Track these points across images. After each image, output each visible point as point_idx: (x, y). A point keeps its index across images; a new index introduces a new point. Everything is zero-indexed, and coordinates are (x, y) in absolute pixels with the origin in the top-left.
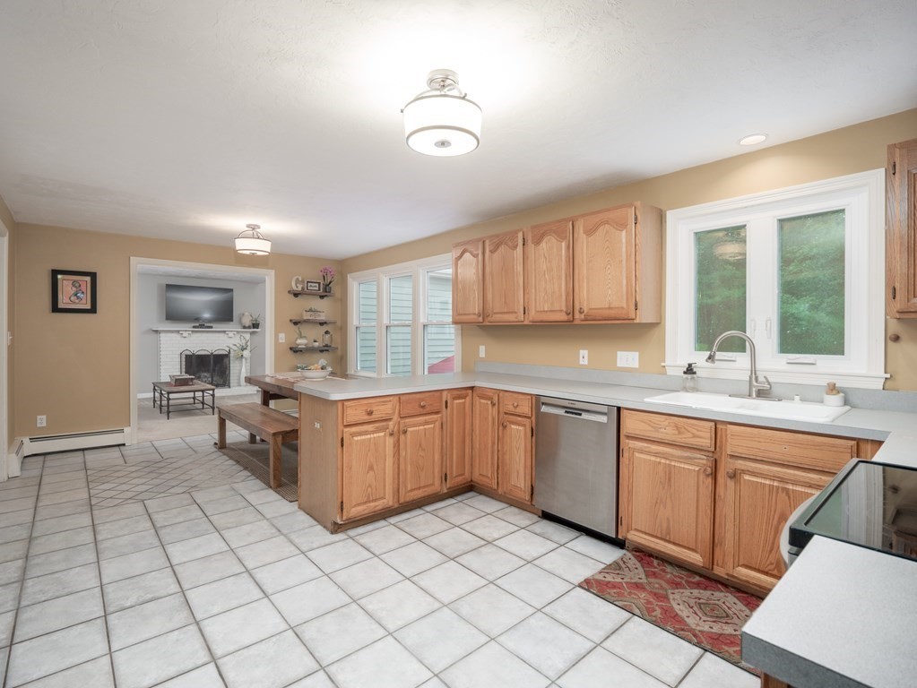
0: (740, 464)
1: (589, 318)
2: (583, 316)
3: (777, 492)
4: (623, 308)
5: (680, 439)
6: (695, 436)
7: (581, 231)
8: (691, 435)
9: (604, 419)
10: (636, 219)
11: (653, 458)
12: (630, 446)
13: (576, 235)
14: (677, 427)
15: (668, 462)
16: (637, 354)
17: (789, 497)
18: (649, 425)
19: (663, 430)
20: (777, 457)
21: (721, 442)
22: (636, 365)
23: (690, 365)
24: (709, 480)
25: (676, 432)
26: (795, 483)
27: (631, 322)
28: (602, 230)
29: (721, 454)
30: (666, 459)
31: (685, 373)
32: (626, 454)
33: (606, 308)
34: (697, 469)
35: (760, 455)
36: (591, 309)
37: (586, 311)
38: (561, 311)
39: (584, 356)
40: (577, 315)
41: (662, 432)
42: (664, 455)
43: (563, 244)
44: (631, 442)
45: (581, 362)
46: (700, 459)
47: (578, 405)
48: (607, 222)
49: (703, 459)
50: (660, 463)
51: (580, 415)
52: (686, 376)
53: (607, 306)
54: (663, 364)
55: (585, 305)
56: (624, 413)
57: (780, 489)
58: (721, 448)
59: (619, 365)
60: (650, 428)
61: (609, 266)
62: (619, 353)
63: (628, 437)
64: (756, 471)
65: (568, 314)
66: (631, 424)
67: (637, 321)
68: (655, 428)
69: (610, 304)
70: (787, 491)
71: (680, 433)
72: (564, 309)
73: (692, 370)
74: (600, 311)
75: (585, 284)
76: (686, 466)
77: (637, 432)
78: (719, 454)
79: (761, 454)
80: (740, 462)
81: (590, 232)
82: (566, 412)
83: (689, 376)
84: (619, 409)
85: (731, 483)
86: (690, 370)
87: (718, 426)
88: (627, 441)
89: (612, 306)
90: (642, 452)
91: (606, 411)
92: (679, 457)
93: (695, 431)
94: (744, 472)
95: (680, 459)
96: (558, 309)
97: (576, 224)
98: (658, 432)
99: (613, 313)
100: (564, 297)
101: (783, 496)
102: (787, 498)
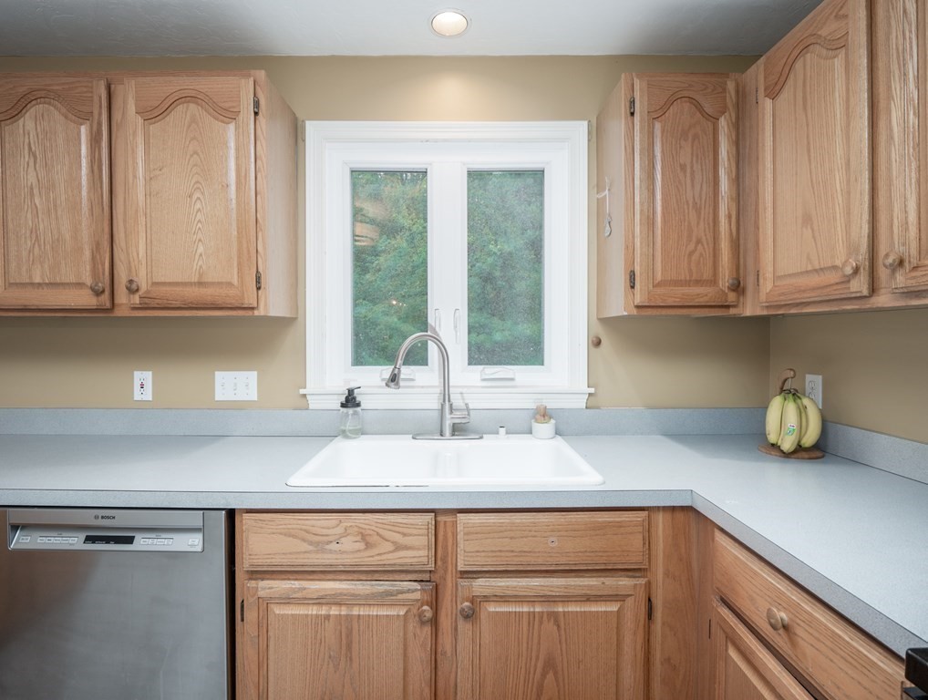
0: (481, 585)
1: (154, 303)
2: (136, 299)
3: (541, 623)
4: (230, 284)
5: (370, 558)
6: (398, 547)
7: (132, 108)
8: (390, 547)
9: (193, 542)
10: (257, 104)
11: (313, 610)
12: (261, 593)
13: (117, 116)
14: (364, 537)
15: (344, 611)
16: (255, 374)
17: (559, 626)
18: (304, 540)
19: (334, 546)
20: (540, 561)
21: (445, 547)
22: (253, 396)
23: (351, 392)
24: (427, 629)
25: (361, 546)
26: (567, 599)
27: (249, 313)
28: (182, 114)
29: (446, 571)
30: (339, 604)
31: (343, 405)
32: (251, 615)
33: (191, 284)
34: (402, 613)
35: (514, 562)
36: (155, 284)
37: (144, 288)
38: (80, 285)
39: (143, 383)
40: (122, 297)
41: (331, 552)
42: (335, 600)
43: (84, 129)
44: (262, 584)
45: (137, 397)
46: (409, 591)
47: (123, 519)
48: (193, 99)
49: (413, 591)
50: (328, 617)
51: (130, 540)
52: (344, 410)
53: (195, 279)
54: (302, 391)
55: (142, 272)
56: (244, 523)
57: (545, 617)
58: (444, 561)
59: (218, 397)
60: (306, 547)
61: (197, 195)
62: (217, 373)
63: (256, 574)
64: (509, 593)
65: (98, 293)
66: (257, 545)
67: (260, 312)
68: (318, 543)
69: (201, 275)
70: (554, 616)
71: (368, 546)
72: (89, 281)
73: (354, 398)
74: (178, 289)
75: (142, 229)
76: (383, 612)
77: (276, 560)
78: (441, 572)
79: (516, 560)
80: (481, 582)
81: (154, 113)
82: (89, 539)
83: (350, 411)
84: (231, 514)
85: (464, 627)
86: (350, 401)
87: (439, 519)
88: (252, 584)
89: (205, 279)
90: (287, 600)
91: (199, 524)
92: (367, 597)
93: (398, 538)
94: (486, 599)
95: (369, 600)
96: (73, 279)
97: (119, 90)
98: (323, 551)
99: (207, 294)
100: (87, 254)
101: (549, 627)
102: (555, 628)
